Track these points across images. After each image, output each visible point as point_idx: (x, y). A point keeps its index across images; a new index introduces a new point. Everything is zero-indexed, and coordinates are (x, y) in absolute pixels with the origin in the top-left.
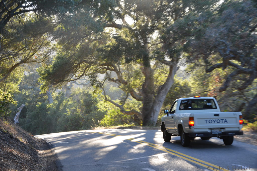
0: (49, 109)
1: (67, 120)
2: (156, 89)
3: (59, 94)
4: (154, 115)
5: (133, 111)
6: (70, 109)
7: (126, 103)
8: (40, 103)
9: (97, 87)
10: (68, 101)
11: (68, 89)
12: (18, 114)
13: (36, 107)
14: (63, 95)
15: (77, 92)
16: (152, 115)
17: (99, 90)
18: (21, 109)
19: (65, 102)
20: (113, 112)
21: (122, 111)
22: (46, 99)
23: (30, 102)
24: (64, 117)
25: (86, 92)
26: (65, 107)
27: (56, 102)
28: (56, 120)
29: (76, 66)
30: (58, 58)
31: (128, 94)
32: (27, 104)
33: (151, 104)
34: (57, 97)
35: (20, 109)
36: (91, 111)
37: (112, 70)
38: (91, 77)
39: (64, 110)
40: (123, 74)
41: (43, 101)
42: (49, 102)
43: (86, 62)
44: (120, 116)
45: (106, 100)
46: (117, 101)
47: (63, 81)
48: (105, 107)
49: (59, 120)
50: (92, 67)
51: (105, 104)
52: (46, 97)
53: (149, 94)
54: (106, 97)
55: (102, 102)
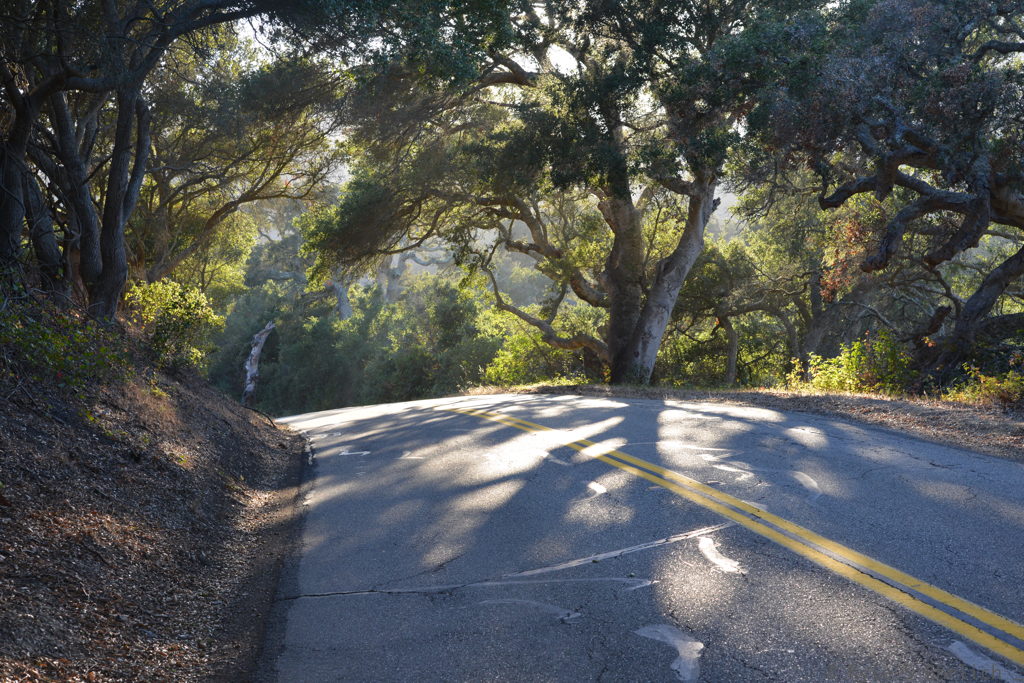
0: (339, 336)
1: (390, 367)
2: (650, 268)
3: (366, 291)
4: (644, 349)
5: (581, 339)
6: (397, 335)
7: (559, 313)
8: (314, 320)
9: (472, 268)
10: (393, 310)
11: (393, 276)
12: (255, 351)
13: (303, 331)
14: (378, 293)
15: (420, 286)
16: (640, 350)
17: (480, 276)
18: (264, 337)
19: (383, 313)
20: (522, 341)
21: (549, 336)
22: (331, 308)
23: (287, 318)
24: (382, 359)
25: (443, 285)
26: (385, 328)
27: (359, 315)
28: (360, 366)
29: (411, 209)
30: (356, 185)
31: (564, 286)
32: (279, 322)
33: (636, 317)
34: (362, 301)
35: (261, 338)
36: (459, 338)
37: (517, 217)
38: (455, 239)
39: (383, 338)
40: (549, 227)
41: (324, 312)
42: (341, 317)
43: (438, 194)
44: (543, 352)
45: (501, 306)
46: (534, 309)
47: (371, 253)
48: (497, 326)
49: (369, 366)
50: (455, 209)
51: (499, 319)
52: (332, 301)
53: (629, 286)
54: (499, 299)
55: (488, 313)
